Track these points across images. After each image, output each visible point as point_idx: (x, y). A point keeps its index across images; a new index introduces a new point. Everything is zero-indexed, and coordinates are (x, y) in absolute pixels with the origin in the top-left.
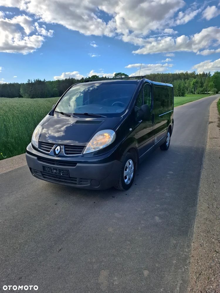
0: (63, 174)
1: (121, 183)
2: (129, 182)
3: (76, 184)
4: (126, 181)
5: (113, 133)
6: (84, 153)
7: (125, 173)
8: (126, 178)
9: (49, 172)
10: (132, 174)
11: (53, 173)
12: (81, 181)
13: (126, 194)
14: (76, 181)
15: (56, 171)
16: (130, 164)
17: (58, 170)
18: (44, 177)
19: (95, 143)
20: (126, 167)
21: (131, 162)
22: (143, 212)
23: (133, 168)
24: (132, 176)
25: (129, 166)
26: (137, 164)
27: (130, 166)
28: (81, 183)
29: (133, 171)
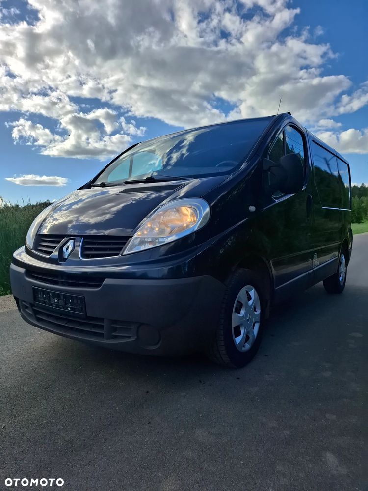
0: (72, 309)
1: (222, 343)
2: (248, 346)
3: (101, 335)
4: (238, 340)
5: (204, 209)
6: (125, 253)
7: (236, 319)
8: (238, 334)
9: (45, 303)
10: (257, 326)
11: (51, 305)
12: (115, 329)
13: (238, 378)
14: (101, 327)
15: (58, 301)
16: (249, 298)
17: (62, 297)
18: (39, 320)
19: (157, 229)
20: (238, 302)
21: (253, 293)
22: (285, 432)
23: (258, 312)
24: (256, 330)
25: (247, 304)
26: (269, 304)
27: (250, 303)
28: (113, 334)
29: (258, 318)
